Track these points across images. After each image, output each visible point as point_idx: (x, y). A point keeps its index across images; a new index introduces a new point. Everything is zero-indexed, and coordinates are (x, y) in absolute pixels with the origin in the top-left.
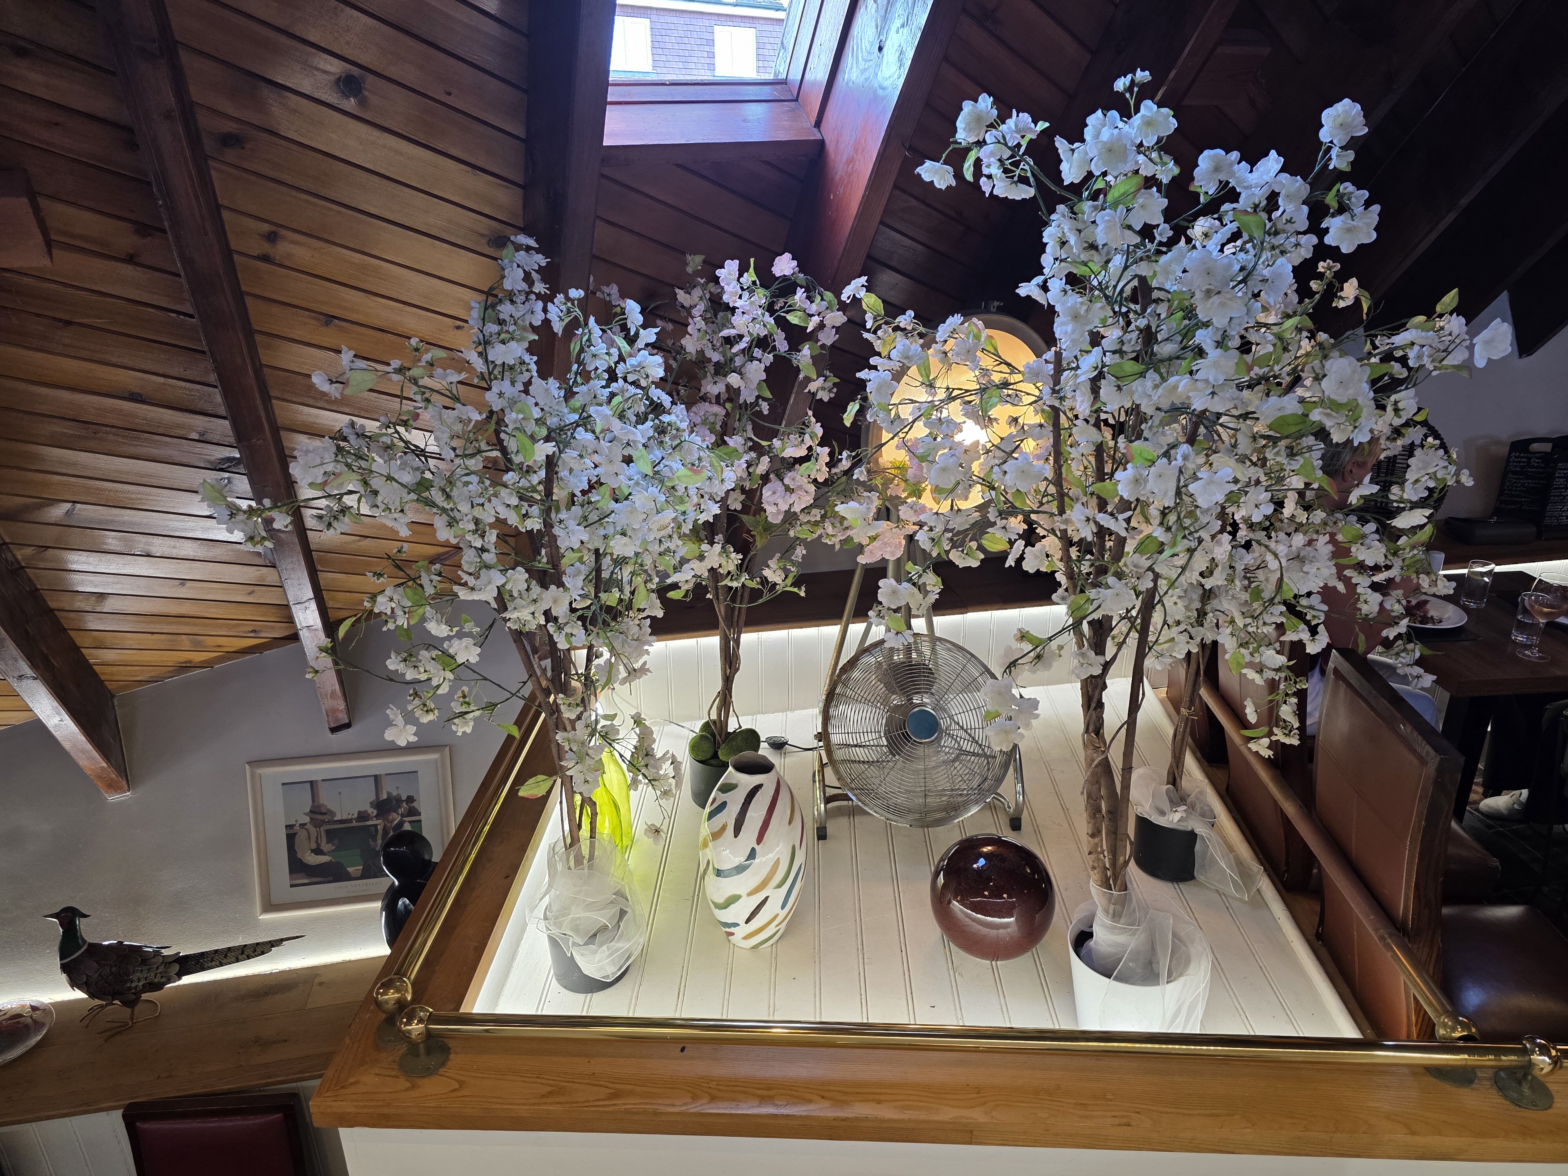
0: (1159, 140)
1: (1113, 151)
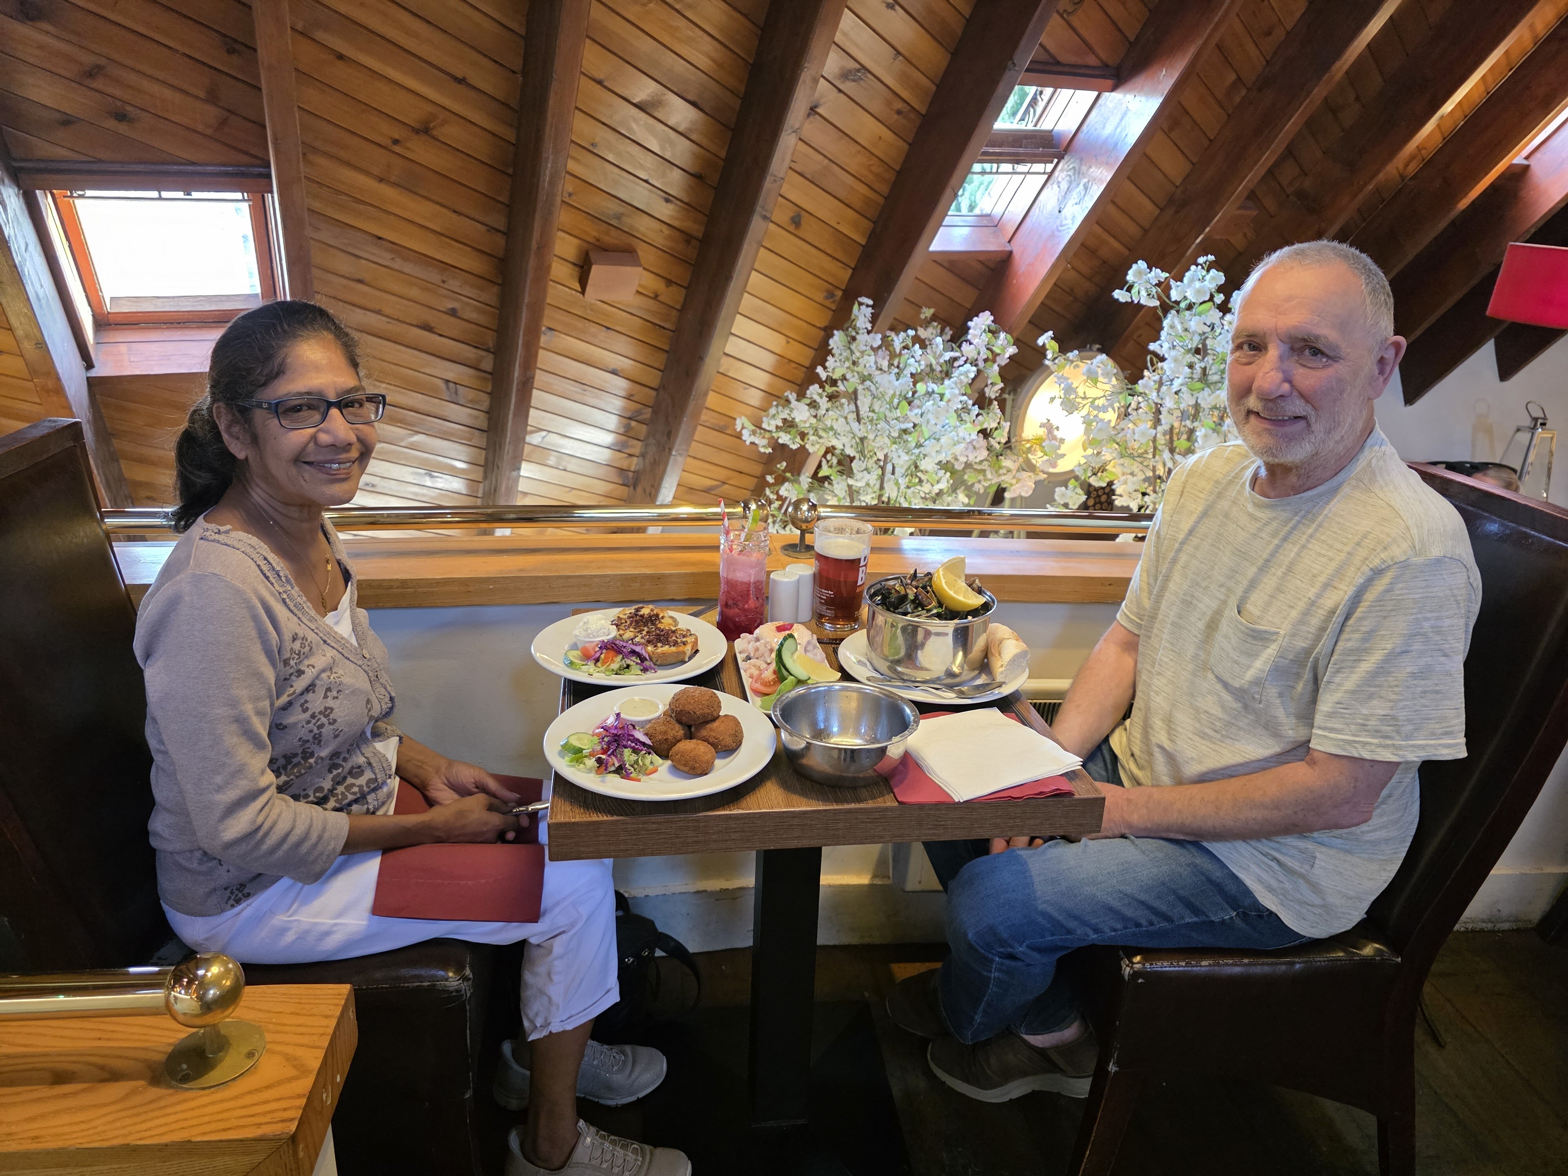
0: (1217, 285)
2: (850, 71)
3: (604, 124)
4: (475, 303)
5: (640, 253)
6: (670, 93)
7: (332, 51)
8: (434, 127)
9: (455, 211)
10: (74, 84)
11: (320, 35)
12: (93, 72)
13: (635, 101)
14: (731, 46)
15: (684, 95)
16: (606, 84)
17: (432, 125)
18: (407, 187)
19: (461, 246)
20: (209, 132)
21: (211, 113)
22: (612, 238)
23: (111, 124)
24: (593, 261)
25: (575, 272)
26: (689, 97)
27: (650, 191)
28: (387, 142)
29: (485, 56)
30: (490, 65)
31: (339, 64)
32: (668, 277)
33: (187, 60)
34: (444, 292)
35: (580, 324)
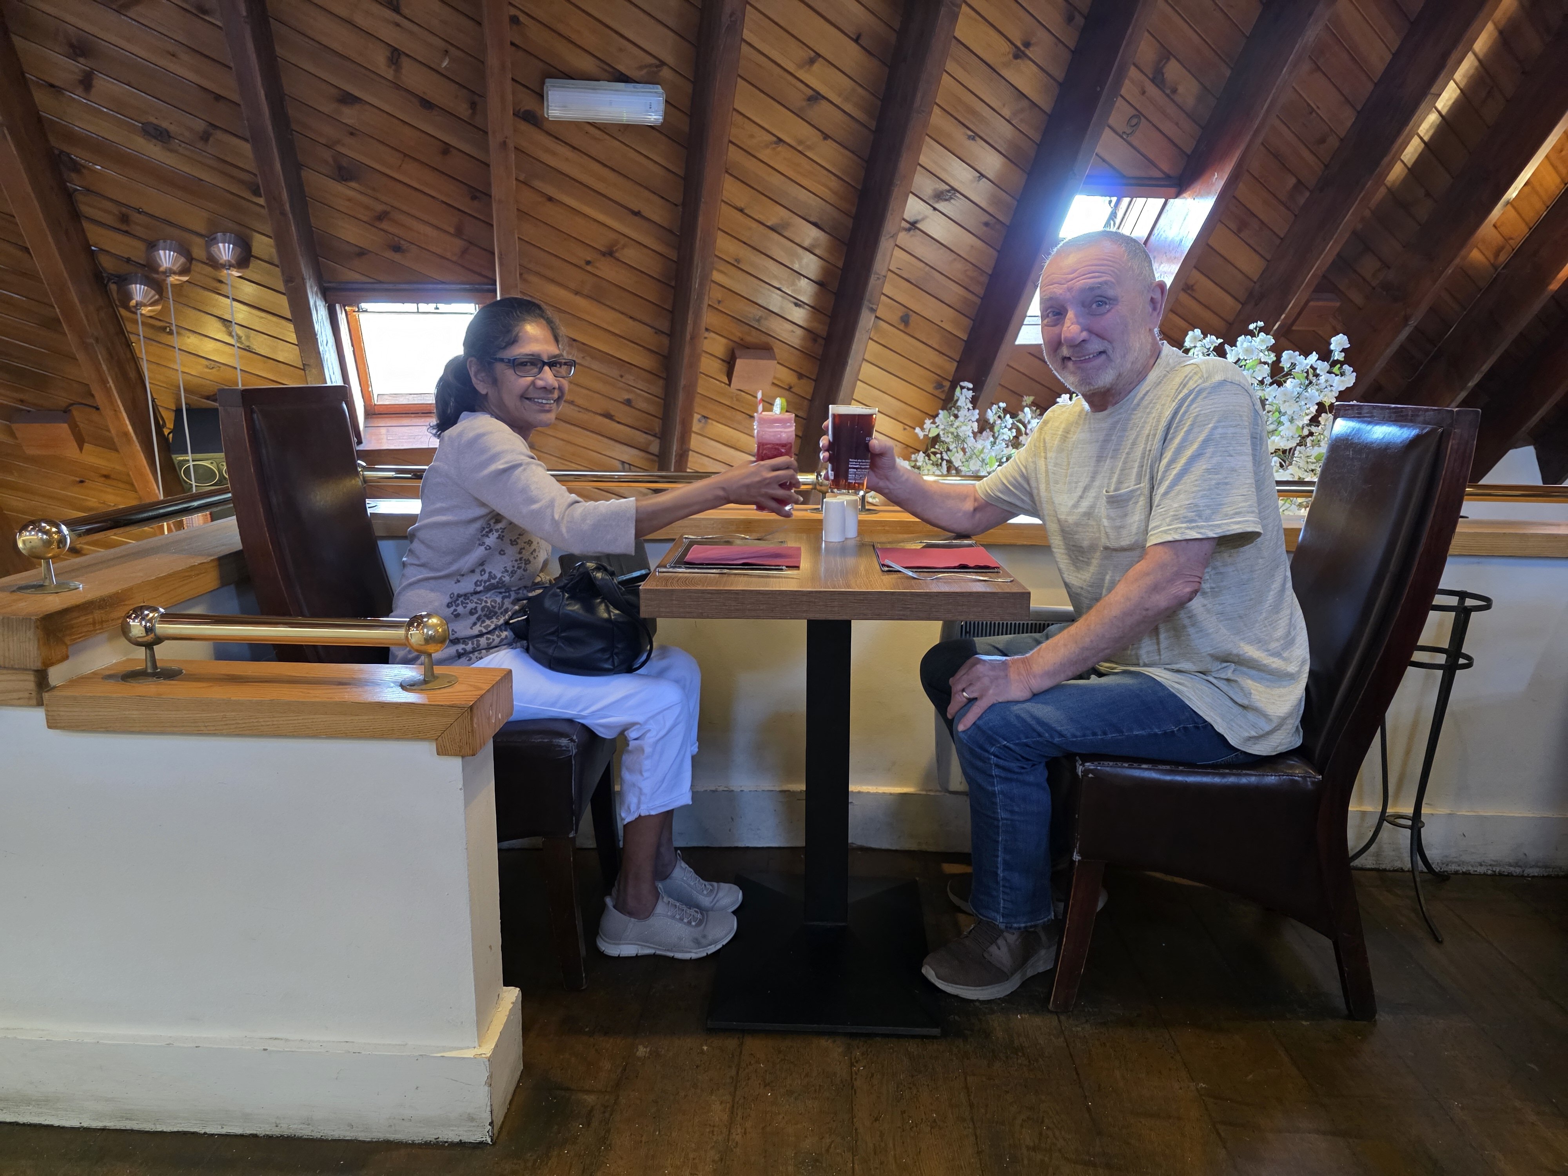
0: (1267, 347)
1: (1248, 351)
2: (942, 192)
3: (745, 243)
4: (646, 394)
5: (776, 350)
6: (796, 217)
7: (543, 194)
8: (617, 250)
9: (631, 318)
10: (367, 225)
11: (537, 184)
12: (382, 217)
13: (768, 224)
14: (843, 177)
15: (807, 217)
16: (746, 211)
17: (615, 249)
18: (596, 297)
19: (636, 346)
20: (454, 259)
21: (459, 244)
22: (753, 338)
23: (389, 254)
24: (737, 356)
25: (724, 367)
26: (812, 219)
27: (782, 297)
28: (582, 263)
29: (655, 193)
30: (660, 201)
31: (549, 204)
32: (799, 370)
33: (444, 205)
34: (621, 385)
35: (728, 413)
